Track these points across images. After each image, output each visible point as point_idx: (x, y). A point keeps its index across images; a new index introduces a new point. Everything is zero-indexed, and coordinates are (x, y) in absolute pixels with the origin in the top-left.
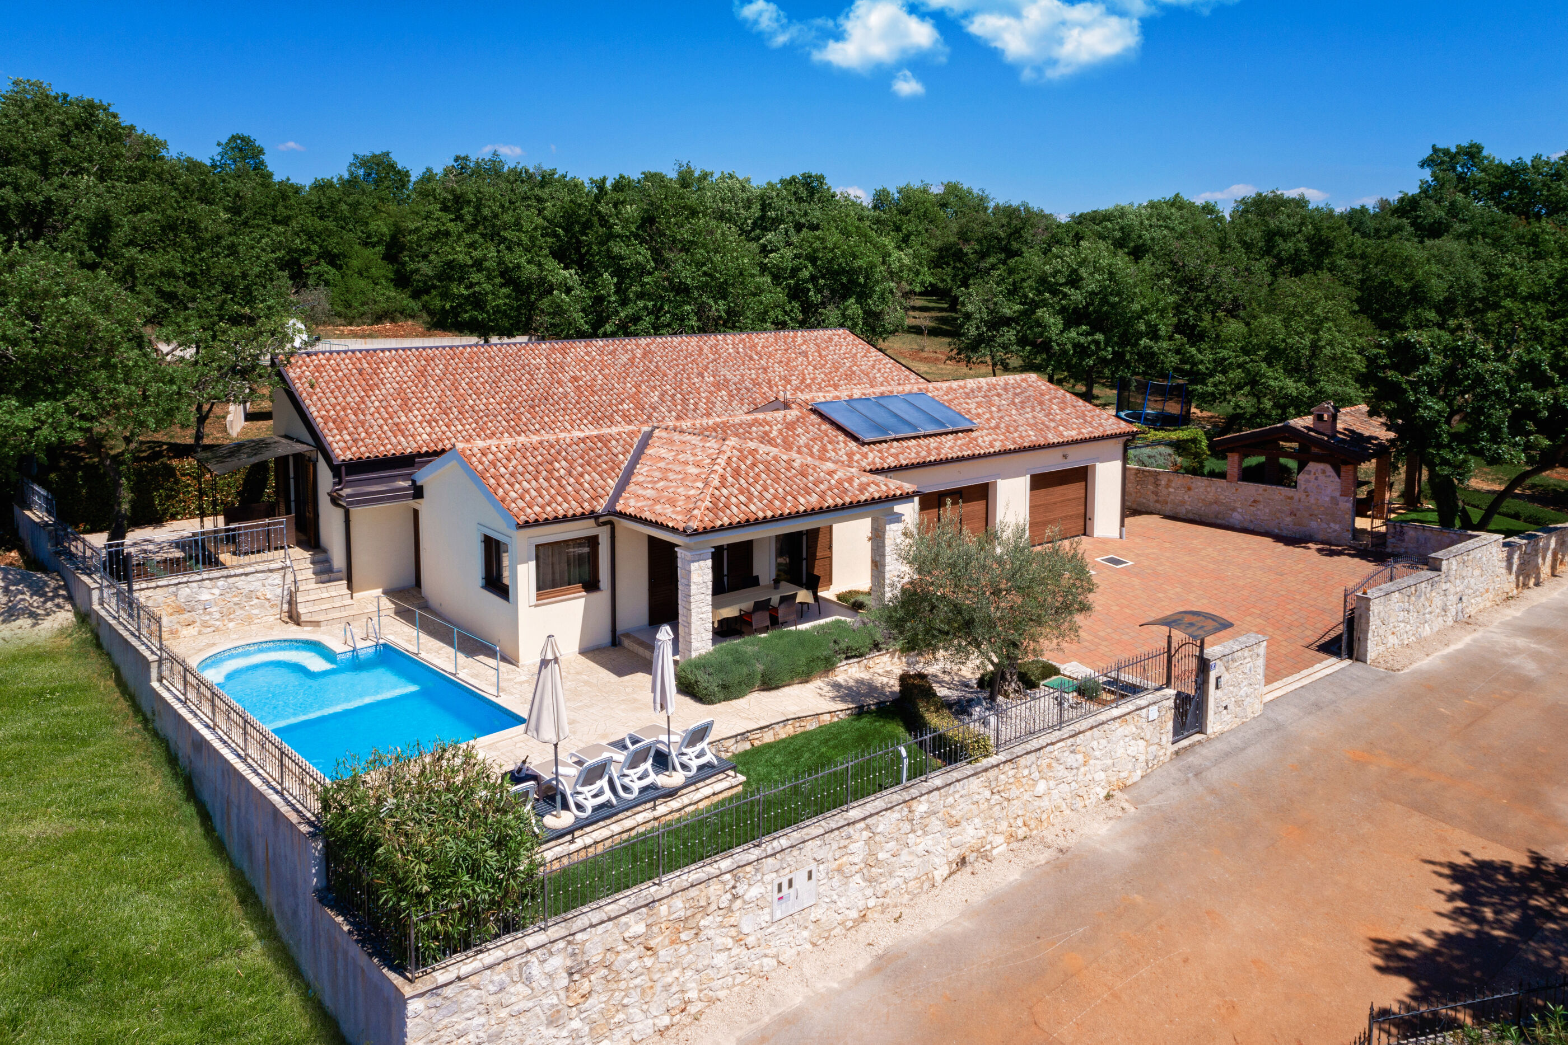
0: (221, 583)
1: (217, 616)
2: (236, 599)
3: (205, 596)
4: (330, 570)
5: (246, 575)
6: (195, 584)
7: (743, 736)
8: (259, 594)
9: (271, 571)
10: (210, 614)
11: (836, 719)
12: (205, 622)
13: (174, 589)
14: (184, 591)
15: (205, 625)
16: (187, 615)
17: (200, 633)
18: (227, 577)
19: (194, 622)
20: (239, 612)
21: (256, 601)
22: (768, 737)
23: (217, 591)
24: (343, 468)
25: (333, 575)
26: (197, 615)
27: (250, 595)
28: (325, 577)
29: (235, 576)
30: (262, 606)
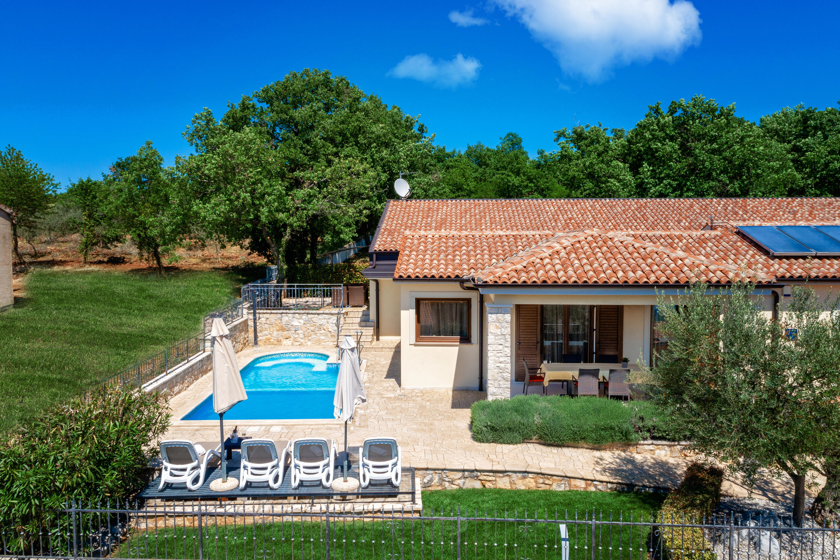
0: (304, 317)
1: (302, 336)
2: (312, 328)
3: (295, 323)
4: (368, 321)
5: (318, 314)
6: (290, 315)
7: (473, 473)
8: (325, 327)
9: (332, 314)
10: (298, 334)
11: (593, 489)
12: (295, 338)
13: (279, 316)
14: (285, 318)
15: (295, 340)
16: (286, 333)
17: (292, 344)
18: (308, 314)
19: (290, 337)
20: (313, 336)
21: (323, 331)
22: (503, 483)
23: (302, 321)
24: (374, 255)
25: (368, 323)
26: (291, 333)
27: (320, 327)
28: (363, 324)
29: (312, 314)
30: (326, 335)
